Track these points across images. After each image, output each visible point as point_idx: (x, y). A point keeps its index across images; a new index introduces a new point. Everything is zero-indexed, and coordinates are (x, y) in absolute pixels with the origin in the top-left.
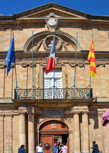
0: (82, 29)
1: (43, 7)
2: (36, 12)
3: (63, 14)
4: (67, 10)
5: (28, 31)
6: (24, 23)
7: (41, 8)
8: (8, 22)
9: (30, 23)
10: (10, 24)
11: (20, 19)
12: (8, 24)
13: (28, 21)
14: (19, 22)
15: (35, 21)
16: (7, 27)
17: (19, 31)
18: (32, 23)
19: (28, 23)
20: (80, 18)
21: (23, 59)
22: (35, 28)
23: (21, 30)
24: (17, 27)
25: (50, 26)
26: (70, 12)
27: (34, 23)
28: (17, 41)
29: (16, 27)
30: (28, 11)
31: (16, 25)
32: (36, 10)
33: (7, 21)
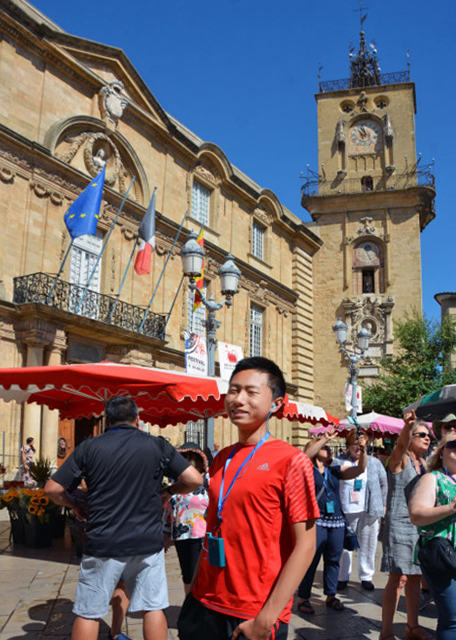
0: (153, 146)
1: (104, 50)
2: (87, 49)
3: (130, 89)
4: (143, 87)
5: (56, 84)
6: (53, 57)
7: (99, 48)
8: (17, 26)
9: (67, 66)
10: (17, 32)
11: (52, 44)
12: (15, 30)
13: (64, 61)
14: (44, 47)
15: (78, 72)
16: (5, 32)
17: (34, 68)
18: (71, 69)
19: (63, 64)
20: (159, 122)
21: (38, 167)
22: (73, 86)
23: (37, 68)
24: (31, 51)
25: (110, 113)
26: (145, 95)
27: (75, 74)
28: (26, 97)
29: (28, 48)
30: (75, 38)
31: (33, 46)
32: (89, 46)
33: (17, 23)
